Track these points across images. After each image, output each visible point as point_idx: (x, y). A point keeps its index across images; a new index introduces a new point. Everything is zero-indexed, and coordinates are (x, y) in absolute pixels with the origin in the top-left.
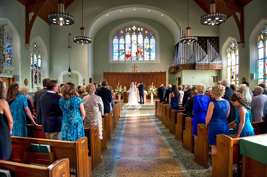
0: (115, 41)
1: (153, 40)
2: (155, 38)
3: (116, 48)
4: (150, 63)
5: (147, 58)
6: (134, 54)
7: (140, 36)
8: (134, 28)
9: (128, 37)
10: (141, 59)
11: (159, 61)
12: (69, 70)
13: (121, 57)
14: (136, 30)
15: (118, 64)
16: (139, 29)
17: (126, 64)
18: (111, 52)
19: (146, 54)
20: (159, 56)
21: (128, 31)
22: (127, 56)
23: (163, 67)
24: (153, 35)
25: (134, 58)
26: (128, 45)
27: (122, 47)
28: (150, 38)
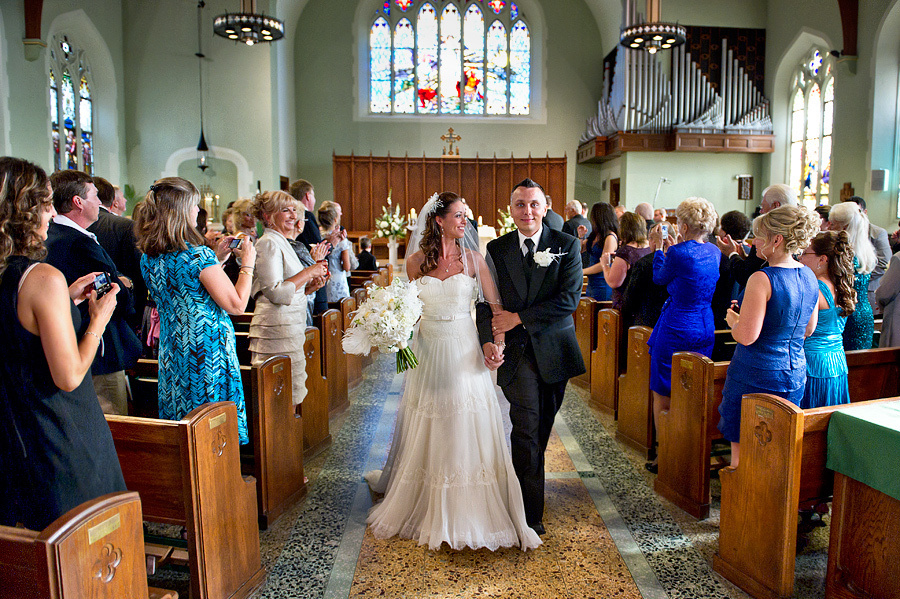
0: (379, 34)
1: (521, 37)
2: (530, 27)
3: (379, 66)
4: (508, 125)
5: (496, 106)
6: (448, 91)
10: (474, 108)
11: (541, 118)
12: (203, 146)
13: (400, 97)
15: (389, 124)
17: (417, 125)
18: (360, 80)
19: (496, 87)
20: (541, 94)
22: (425, 95)
23: (556, 142)
24: (523, 16)
25: (450, 105)
26: (426, 53)
27: (403, 61)
28: (509, 27)
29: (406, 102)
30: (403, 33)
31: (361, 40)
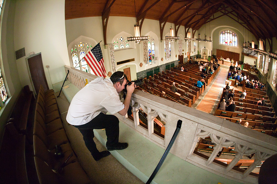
0: (221, 35)
1: (236, 38)
2: (237, 37)
3: (221, 39)
4: (235, 48)
5: (233, 45)
6: (228, 43)
7: (231, 35)
8: (229, 31)
9: (226, 34)
10: (231, 45)
11: (238, 48)
12: (205, 48)
13: (223, 42)
14: (229, 32)
15: (222, 46)
16: (230, 32)
17: (225, 46)
18: (220, 40)
19: (233, 43)
20: (238, 45)
21: (226, 32)
22: (226, 43)
23: (238, 51)
24: (236, 36)
25: (229, 44)
26: (226, 38)
27: (224, 39)
28: (235, 36)
29: (224, 43)
30: (224, 35)
31: (219, 36)
